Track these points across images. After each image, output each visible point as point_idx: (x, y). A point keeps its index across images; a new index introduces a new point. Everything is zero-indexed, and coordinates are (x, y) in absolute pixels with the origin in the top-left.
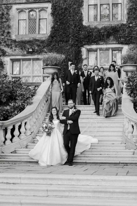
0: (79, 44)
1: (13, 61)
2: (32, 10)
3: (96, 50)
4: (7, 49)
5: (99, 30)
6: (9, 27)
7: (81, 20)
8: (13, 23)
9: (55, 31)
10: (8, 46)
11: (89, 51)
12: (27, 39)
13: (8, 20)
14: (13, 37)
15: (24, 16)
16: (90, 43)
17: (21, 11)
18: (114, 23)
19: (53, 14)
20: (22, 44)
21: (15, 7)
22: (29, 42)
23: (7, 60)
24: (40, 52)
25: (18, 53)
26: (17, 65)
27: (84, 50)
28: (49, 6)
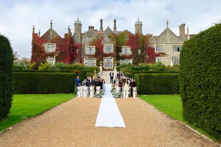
0: (103, 57)
1: (85, 59)
2: (90, 47)
3: (106, 58)
4: (84, 57)
5: (107, 54)
6: (85, 51)
7: (103, 52)
8: (86, 50)
9: (96, 53)
10: (84, 56)
11: (105, 58)
12: (89, 54)
13: (84, 50)
14: (86, 54)
15: (88, 49)
16: (105, 57)
17: (88, 47)
18: (111, 53)
19: (96, 49)
20: (88, 56)
21: (86, 47)
22: (90, 55)
23: (84, 59)
24: (92, 58)
25: (87, 57)
26: (87, 60)
27: (104, 58)
28: (95, 47)
